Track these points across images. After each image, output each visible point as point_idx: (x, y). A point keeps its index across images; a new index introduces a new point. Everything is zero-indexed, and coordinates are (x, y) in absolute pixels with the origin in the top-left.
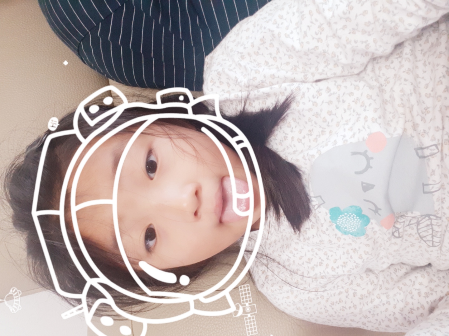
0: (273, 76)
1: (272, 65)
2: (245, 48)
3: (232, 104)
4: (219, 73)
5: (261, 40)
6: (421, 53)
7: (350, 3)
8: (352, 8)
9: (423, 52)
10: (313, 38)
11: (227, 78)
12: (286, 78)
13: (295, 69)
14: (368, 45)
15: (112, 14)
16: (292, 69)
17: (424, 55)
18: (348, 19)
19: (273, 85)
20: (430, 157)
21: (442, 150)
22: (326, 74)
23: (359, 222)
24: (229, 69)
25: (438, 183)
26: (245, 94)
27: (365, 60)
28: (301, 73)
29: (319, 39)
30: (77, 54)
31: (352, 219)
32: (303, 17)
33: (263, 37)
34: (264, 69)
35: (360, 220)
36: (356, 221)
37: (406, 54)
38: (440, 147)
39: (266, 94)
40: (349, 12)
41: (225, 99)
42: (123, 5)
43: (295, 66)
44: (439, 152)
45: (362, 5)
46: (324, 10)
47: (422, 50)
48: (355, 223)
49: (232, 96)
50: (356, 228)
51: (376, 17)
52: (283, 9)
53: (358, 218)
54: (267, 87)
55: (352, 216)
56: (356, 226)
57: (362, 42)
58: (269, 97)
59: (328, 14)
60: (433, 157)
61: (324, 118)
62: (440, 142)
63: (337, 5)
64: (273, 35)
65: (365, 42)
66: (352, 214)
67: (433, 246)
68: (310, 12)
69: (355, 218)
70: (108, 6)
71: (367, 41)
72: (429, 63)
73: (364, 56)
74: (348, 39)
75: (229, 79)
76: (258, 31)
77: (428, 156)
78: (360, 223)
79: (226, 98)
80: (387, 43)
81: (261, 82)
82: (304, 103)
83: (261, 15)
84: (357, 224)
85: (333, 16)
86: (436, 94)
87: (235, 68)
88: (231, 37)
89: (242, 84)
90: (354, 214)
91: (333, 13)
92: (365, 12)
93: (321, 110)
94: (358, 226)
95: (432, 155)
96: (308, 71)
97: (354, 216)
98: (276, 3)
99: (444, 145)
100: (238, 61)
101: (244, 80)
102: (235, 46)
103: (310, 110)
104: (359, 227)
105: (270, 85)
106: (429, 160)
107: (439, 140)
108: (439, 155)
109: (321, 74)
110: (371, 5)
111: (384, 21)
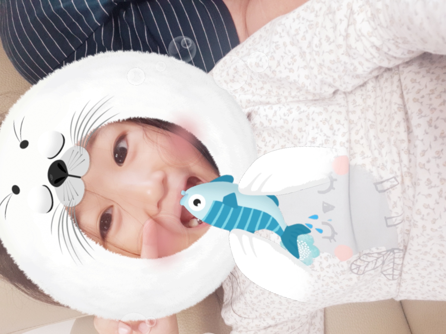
0: (249, 101)
1: (248, 91)
10: (286, 68)
12: (261, 102)
13: (269, 94)
15: (74, 51)
16: (266, 93)
20: (391, 189)
22: (299, 98)
23: (309, 251)
25: (401, 215)
28: (275, 96)
29: (291, 69)
31: (303, 247)
34: (240, 95)
35: (310, 250)
36: (306, 250)
42: (84, 43)
43: (269, 91)
44: (399, 183)
48: (304, 252)
50: (305, 257)
53: (308, 247)
55: (303, 244)
56: (305, 255)
60: (394, 189)
61: (295, 135)
66: (303, 243)
67: (393, 279)
69: (305, 246)
70: (70, 45)
77: (389, 189)
78: (309, 253)
82: (276, 121)
84: (306, 253)
90: (305, 243)
93: (292, 128)
94: (306, 255)
96: (281, 95)
97: (305, 244)
99: (405, 177)
103: (282, 127)
104: (307, 257)
106: (390, 192)
109: (293, 97)
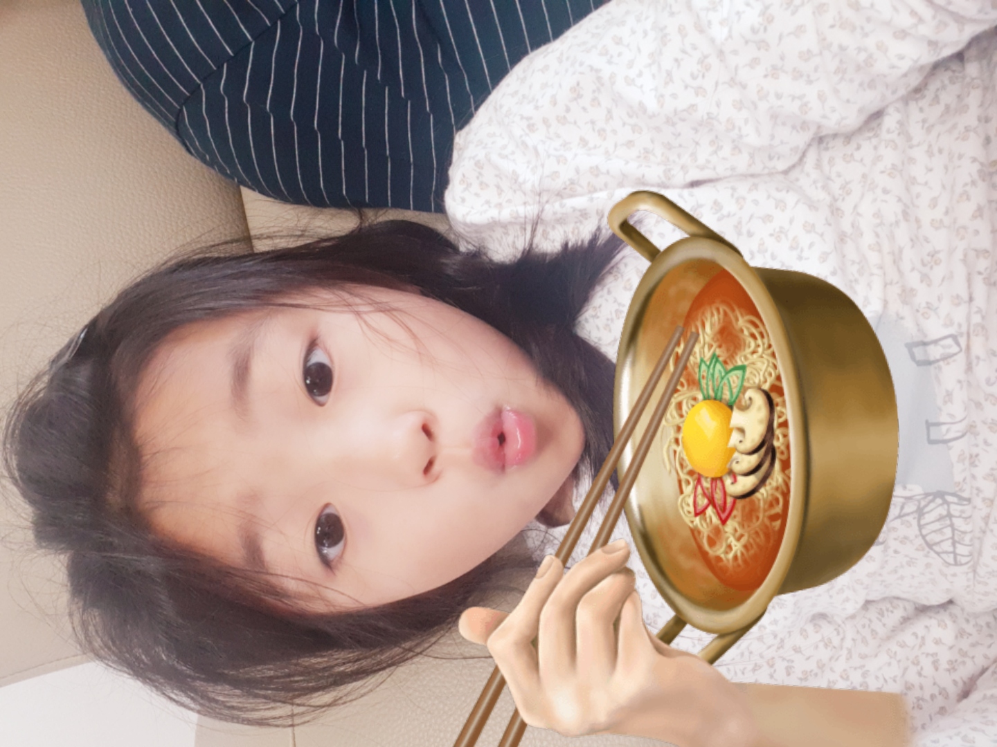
0: (595, 171)
1: (595, 147)
2: (537, 108)
3: (506, 234)
4: (478, 164)
5: (573, 90)
6: (923, 127)
7: (767, 8)
8: (770, 20)
9: (926, 125)
11: (496, 176)
12: (624, 175)
13: (645, 157)
14: (806, 104)
15: (250, 43)
16: (639, 156)
17: (929, 130)
18: (762, 45)
19: (595, 190)
20: (941, 363)
21: (968, 348)
22: (715, 169)
24: (500, 155)
25: (961, 421)
26: (531, 210)
27: (801, 139)
28: (659, 164)
30: (175, 134)
32: (664, 40)
33: (578, 84)
34: (576, 155)
37: (888, 131)
38: (963, 341)
39: (580, 211)
40: (765, 29)
41: (491, 220)
42: (274, 24)
43: (646, 150)
44: (961, 350)
45: (793, 13)
46: (710, 23)
47: (924, 121)
49: (505, 215)
51: (824, 39)
52: (623, 23)
54: (581, 195)
57: (794, 98)
58: (586, 219)
59: (719, 33)
60: (948, 364)
62: (964, 329)
63: (738, 13)
64: (599, 79)
65: (800, 98)
67: (956, 563)
68: (681, 30)
70: (242, 27)
71: (804, 95)
72: (940, 151)
73: (797, 131)
74: (762, 88)
75: (501, 178)
76: (567, 71)
77: (938, 361)
79: (492, 218)
80: (848, 101)
81: (568, 183)
83: (575, 37)
85: (730, 36)
86: (955, 221)
87: (513, 153)
88: (508, 85)
89: (528, 186)
91: (730, 31)
92: (800, 30)
95: (946, 358)
96: (674, 162)
98: (608, 13)
99: (973, 338)
100: (521, 136)
101: (530, 178)
102: (517, 103)
105: (590, 192)
106: (940, 368)
107: (960, 325)
108: (961, 358)
109: (702, 168)
110: (814, 13)
111: (842, 48)
